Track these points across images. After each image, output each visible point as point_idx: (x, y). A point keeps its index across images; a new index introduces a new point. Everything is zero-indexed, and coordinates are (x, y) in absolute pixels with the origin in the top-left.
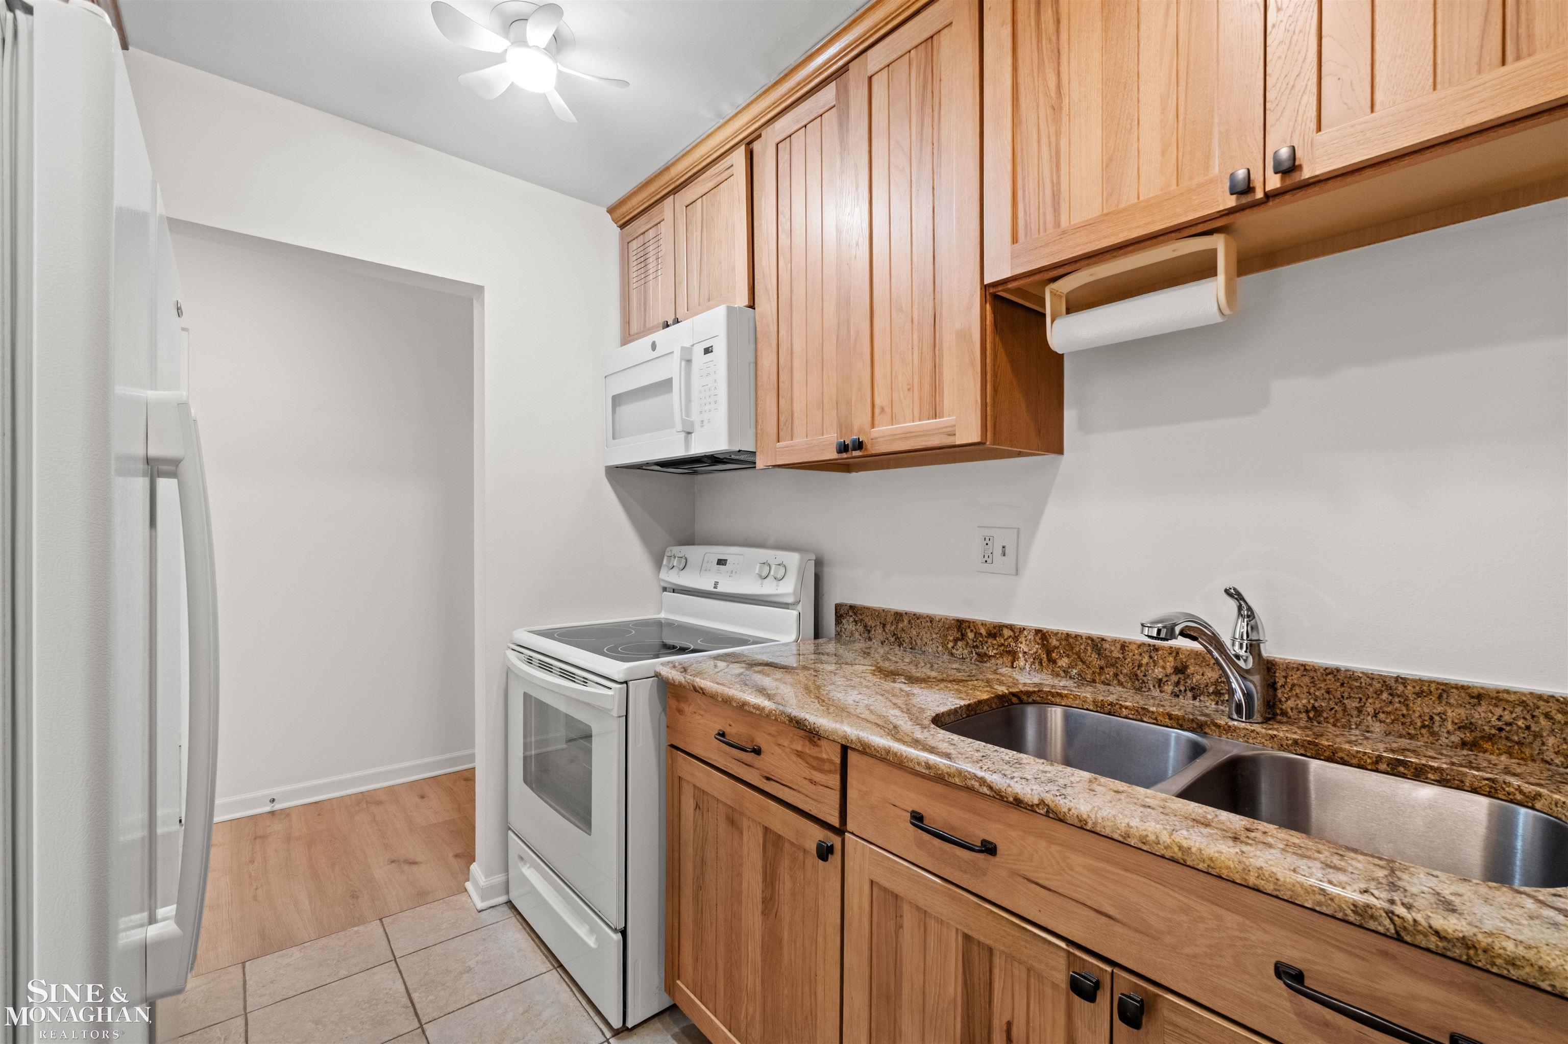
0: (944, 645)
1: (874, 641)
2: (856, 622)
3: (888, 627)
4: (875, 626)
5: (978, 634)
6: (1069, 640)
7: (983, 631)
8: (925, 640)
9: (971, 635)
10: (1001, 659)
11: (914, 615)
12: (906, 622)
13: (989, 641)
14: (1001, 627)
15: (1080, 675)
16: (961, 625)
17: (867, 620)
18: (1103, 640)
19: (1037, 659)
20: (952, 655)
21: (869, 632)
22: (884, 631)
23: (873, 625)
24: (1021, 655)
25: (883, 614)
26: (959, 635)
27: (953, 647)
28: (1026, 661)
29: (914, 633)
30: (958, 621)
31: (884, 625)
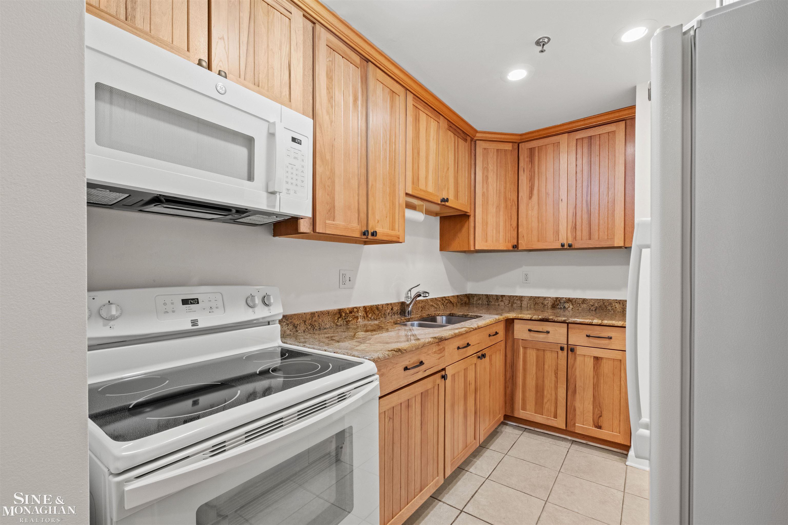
0: (334, 322)
1: (299, 331)
2: (288, 325)
3: (307, 322)
4: (300, 324)
5: (346, 313)
6: (371, 307)
7: (348, 312)
8: (325, 322)
9: (344, 315)
10: (354, 321)
11: (321, 312)
12: (317, 316)
13: (350, 315)
14: (353, 308)
15: (374, 318)
16: (340, 312)
17: (294, 321)
18: (379, 305)
19: (364, 317)
20: (337, 325)
21: (296, 327)
22: (305, 324)
23: (299, 323)
24: (359, 317)
25: (304, 316)
26: (339, 316)
27: (337, 322)
28: (361, 318)
29: (321, 320)
30: (339, 310)
31: (305, 321)
